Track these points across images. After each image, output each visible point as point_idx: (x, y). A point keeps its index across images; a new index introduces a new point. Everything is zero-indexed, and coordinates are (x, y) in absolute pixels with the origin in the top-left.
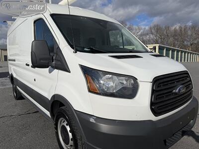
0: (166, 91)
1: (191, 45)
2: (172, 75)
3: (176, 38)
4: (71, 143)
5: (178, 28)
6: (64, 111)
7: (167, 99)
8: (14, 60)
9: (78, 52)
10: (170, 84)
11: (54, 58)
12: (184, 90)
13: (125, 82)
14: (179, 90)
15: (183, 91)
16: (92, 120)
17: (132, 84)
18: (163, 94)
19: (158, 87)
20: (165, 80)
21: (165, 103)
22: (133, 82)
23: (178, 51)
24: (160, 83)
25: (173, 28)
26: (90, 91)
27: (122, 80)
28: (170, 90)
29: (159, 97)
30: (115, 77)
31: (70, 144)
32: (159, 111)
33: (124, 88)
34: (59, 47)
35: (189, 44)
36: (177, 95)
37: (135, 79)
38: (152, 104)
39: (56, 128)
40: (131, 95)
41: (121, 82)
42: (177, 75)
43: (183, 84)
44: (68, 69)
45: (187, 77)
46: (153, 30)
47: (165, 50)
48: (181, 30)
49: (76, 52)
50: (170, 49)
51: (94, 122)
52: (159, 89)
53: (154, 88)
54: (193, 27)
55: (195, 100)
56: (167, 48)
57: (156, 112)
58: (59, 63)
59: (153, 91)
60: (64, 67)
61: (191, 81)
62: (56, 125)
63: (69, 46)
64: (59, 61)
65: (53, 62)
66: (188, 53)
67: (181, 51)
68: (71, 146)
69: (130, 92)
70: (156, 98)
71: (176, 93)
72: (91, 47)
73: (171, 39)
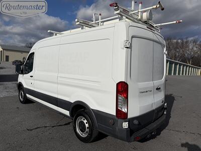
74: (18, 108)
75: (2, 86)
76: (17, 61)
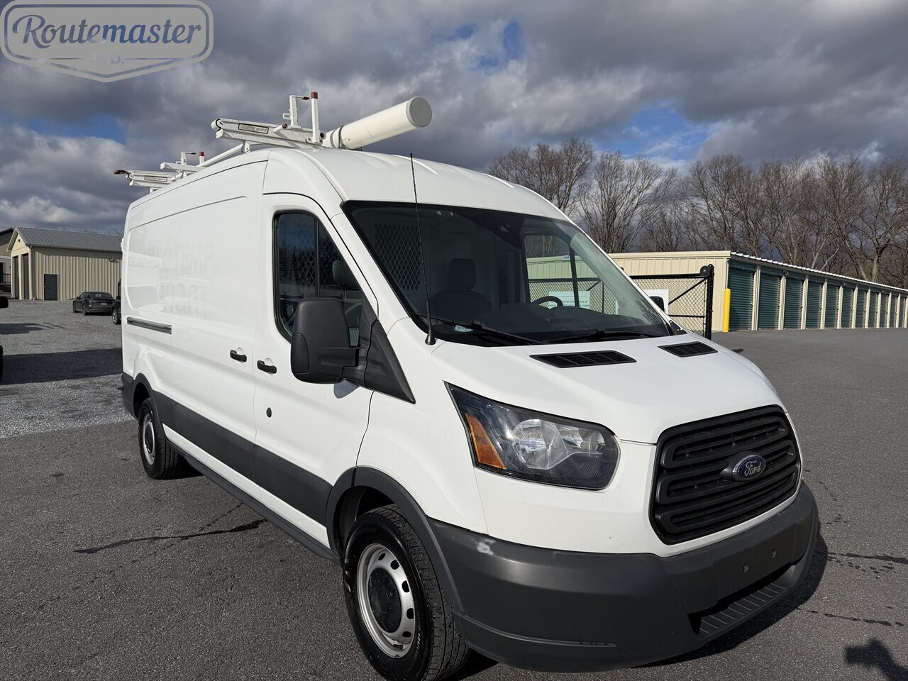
0: (697, 472)
1: (880, 251)
2: (719, 422)
3: (813, 216)
4: (407, 624)
5: (818, 173)
6: (387, 521)
7: (701, 493)
8: (167, 329)
9: (439, 341)
10: (713, 448)
11: (363, 353)
12: (757, 469)
13: (579, 441)
14: (742, 469)
15: (754, 470)
16: (483, 548)
17: (601, 448)
18: (691, 479)
19: (675, 458)
20: (697, 437)
21: (696, 506)
22: (601, 440)
23: (816, 282)
24: (682, 447)
25: (800, 173)
26: (477, 464)
27: (572, 434)
28: (713, 468)
29: (678, 487)
30: (552, 426)
31: (401, 629)
32: (678, 529)
33: (578, 458)
34: (377, 320)
35: (869, 245)
36: (736, 484)
37: (608, 433)
38: (655, 508)
39: (351, 580)
40: (595, 478)
41: (567, 438)
42: (741, 421)
43: (755, 450)
44: (407, 393)
45: (778, 424)
46: (708, 182)
47: (757, 277)
48: (833, 185)
49: (433, 342)
50: (780, 272)
51: (491, 553)
52: (678, 464)
53: (663, 462)
54: (888, 172)
55: (808, 500)
56: (764, 267)
57: (666, 533)
58: (377, 370)
59: (659, 471)
60: (396, 386)
61: (790, 436)
62: (352, 569)
63: (410, 320)
64: (380, 364)
65: (357, 365)
66: (863, 289)
67: (830, 279)
68: (407, 634)
69: (594, 471)
70: (668, 491)
71: (731, 478)
72: (477, 323)
73: (791, 223)
74: (58, 475)
75: (13, 399)
76: (90, 295)
